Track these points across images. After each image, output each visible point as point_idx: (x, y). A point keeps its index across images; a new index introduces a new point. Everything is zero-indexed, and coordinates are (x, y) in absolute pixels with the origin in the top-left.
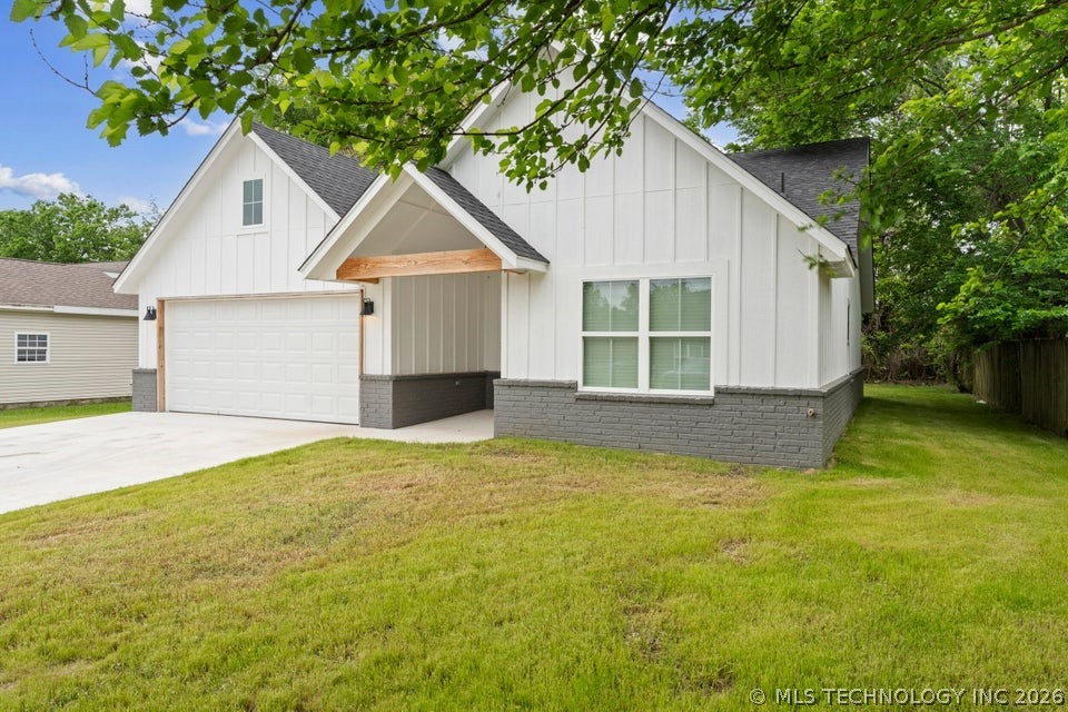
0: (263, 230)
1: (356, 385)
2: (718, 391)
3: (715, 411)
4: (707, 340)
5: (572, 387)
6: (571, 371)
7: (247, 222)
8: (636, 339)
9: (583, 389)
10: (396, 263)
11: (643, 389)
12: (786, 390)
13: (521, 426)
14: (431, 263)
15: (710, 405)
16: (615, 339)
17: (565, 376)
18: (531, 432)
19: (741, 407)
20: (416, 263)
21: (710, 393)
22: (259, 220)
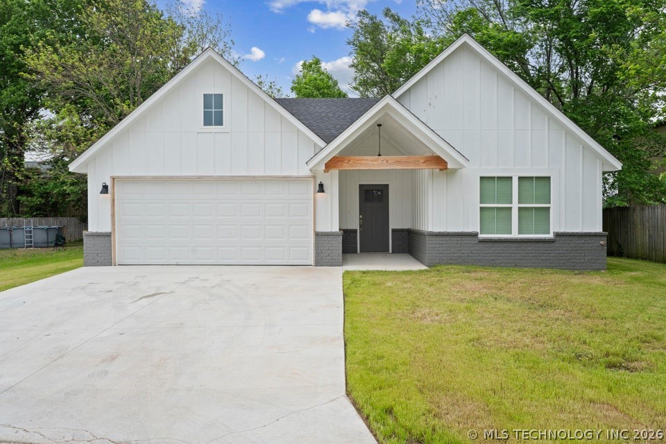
0: (223, 131)
1: (312, 239)
2: (558, 235)
3: (556, 245)
4: (548, 209)
5: (476, 235)
6: (473, 226)
8: (511, 208)
9: (481, 236)
10: (373, 161)
11: (515, 234)
12: (590, 233)
13: (444, 258)
14: (398, 162)
15: (553, 242)
16: (498, 208)
17: (470, 230)
18: (451, 262)
19: (568, 242)
20: (387, 161)
21: (551, 236)
22: (219, 122)
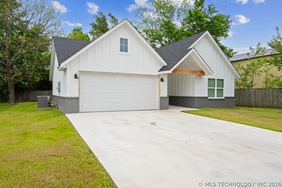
0: (128, 54)
1: (159, 99)
4: (223, 89)
5: (207, 98)
7: (121, 50)
8: (214, 89)
9: (209, 98)
11: (216, 97)
16: (212, 89)
17: (205, 96)
21: (223, 98)
22: (126, 51)
